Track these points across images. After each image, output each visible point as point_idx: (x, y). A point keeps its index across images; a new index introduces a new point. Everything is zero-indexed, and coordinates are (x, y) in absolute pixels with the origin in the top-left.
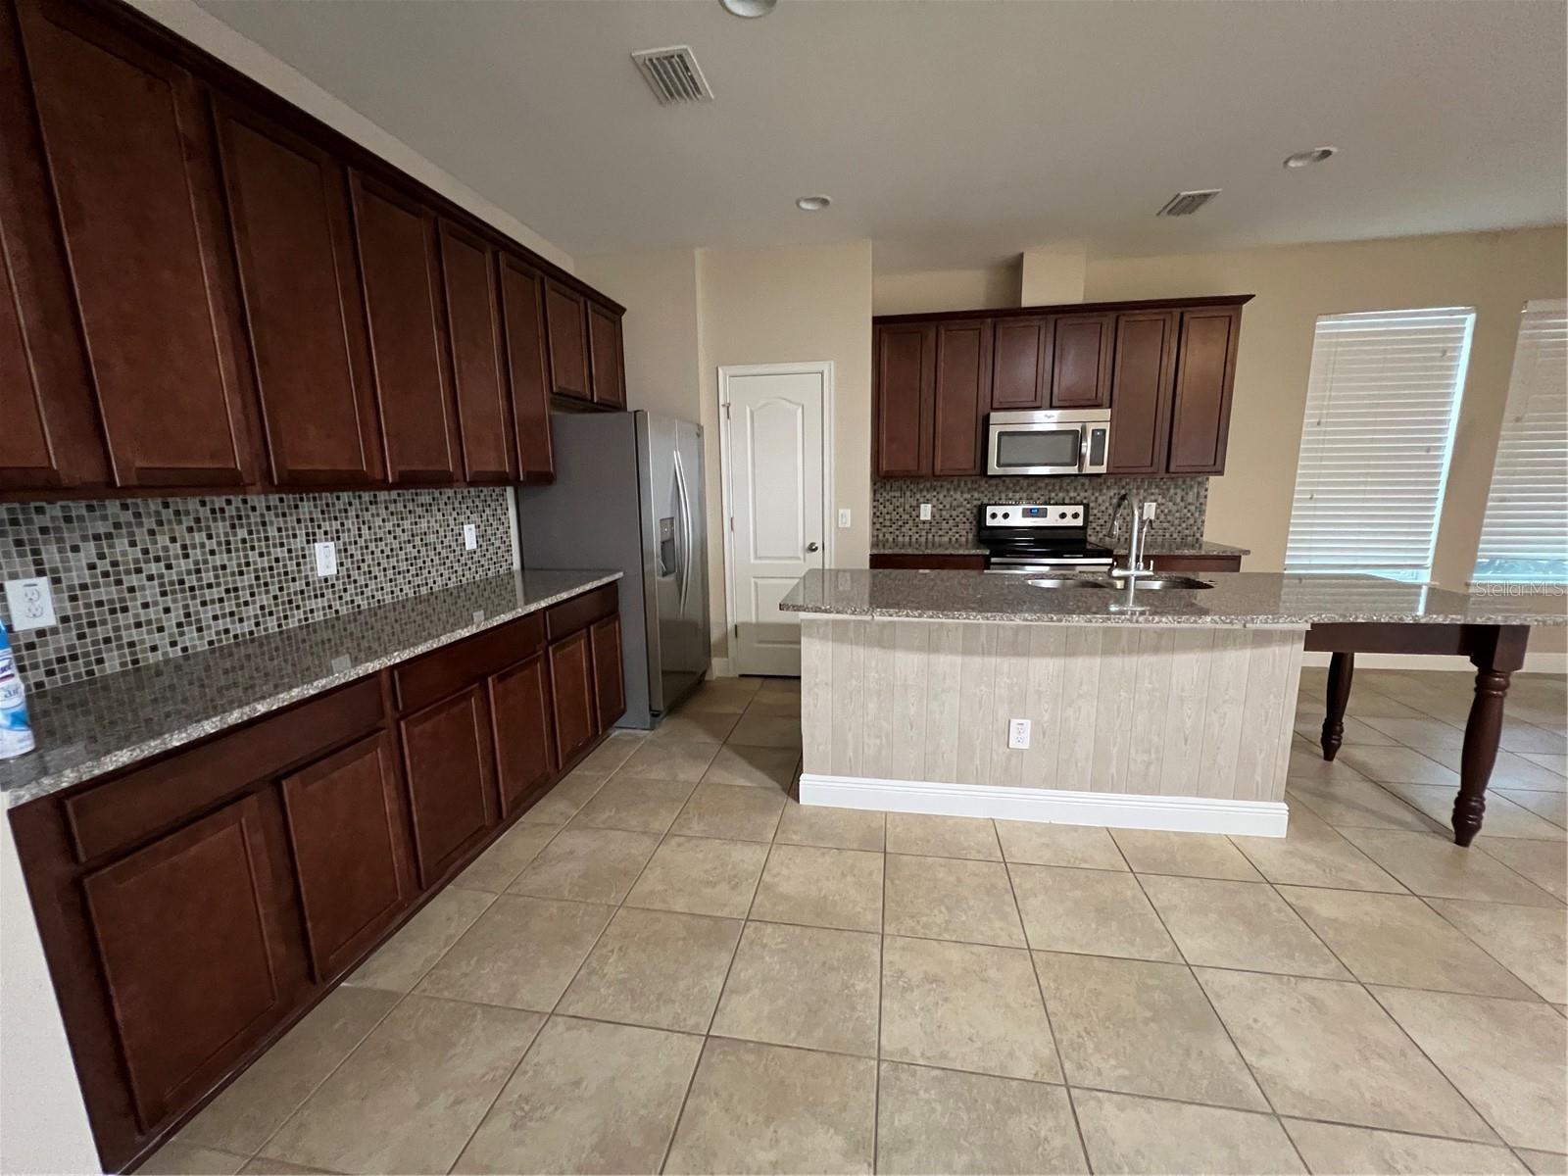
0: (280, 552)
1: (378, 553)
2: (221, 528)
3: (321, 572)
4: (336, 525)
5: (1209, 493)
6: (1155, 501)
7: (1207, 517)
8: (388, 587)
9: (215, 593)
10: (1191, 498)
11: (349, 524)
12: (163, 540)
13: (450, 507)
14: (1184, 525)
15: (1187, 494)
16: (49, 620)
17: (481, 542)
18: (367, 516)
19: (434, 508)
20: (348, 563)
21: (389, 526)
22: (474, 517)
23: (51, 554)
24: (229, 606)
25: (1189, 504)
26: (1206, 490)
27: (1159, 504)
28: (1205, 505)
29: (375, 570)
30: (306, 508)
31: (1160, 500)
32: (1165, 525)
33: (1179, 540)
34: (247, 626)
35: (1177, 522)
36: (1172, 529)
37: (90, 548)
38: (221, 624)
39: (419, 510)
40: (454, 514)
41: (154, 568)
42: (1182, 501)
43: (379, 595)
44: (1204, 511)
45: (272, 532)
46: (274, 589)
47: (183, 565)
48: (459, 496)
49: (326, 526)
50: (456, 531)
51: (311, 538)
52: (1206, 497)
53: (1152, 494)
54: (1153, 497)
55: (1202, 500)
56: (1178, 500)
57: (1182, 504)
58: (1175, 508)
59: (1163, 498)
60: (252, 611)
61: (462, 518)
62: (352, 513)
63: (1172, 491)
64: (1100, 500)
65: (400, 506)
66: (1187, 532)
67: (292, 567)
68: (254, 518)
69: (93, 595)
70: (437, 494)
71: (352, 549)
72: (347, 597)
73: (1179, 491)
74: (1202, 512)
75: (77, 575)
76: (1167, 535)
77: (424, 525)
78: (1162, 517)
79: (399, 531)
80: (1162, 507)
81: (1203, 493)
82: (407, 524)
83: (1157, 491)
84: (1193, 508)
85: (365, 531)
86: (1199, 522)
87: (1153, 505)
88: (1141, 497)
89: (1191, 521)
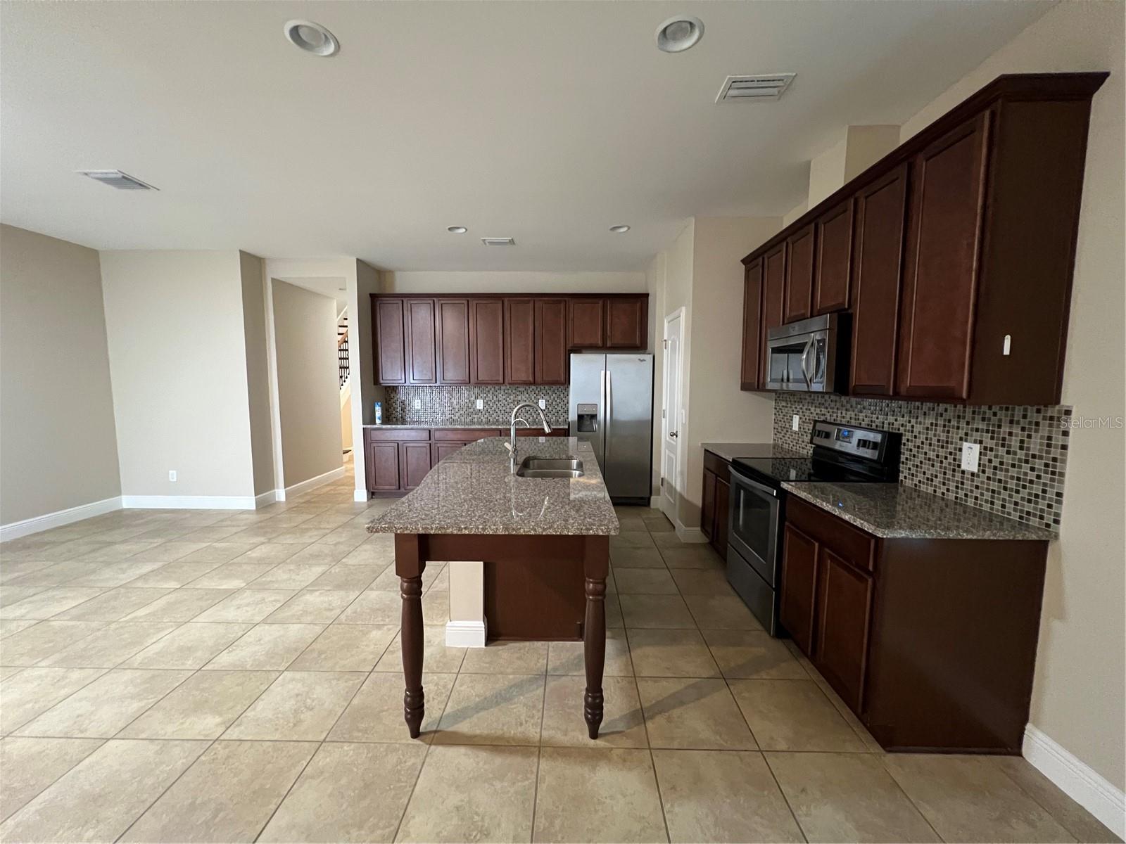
0: (467, 401)
1: (499, 405)
2: (454, 394)
3: (478, 408)
4: (485, 395)
5: (1071, 441)
6: (981, 442)
7: (1070, 487)
8: (501, 416)
10: (1035, 444)
11: (489, 395)
13: (533, 393)
14: (1024, 493)
15: (1029, 436)
16: (420, 408)
17: (548, 407)
18: (496, 393)
19: (525, 393)
20: (487, 406)
21: (504, 397)
22: (547, 397)
25: (1034, 456)
26: (1065, 433)
27: (985, 448)
28: (1064, 461)
29: (497, 410)
30: (477, 390)
31: (989, 443)
32: (994, 485)
33: (1015, 516)
34: (456, 418)
35: (1012, 484)
36: (1004, 495)
38: (450, 416)
39: (518, 393)
40: (535, 395)
42: (1021, 448)
43: (497, 418)
44: (1062, 474)
45: (466, 396)
46: (464, 410)
48: (539, 389)
49: (481, 395)
50: (535, 401)
51: (477, 398)
52: (1064, 447)
53: (977, 430)
54: (977, 435)
55: (1055, 453)
56: (1015, 443)
57: (1021, 454)
58: (1008, 459)
59: (992, 438)
61: (539, 397)
62: (491, 392)
63: (1005, 429)
64: (918, 428)
65: (510, 391)
66: (1029, 507)
67: (470, 405)
68: (463, 392)
70: (527, 388)
71: (489, 403)
72: (486, 416)
73: (1016, 430)
75: (426, 400)
77: (519, 398)
78: (989, 472)
79: (508, 399)
80: (990, 455)
81: (1058, 440)
82: (512, 397)
83: (982, 426)
84: (1039, 464)
85: (495, 397)
86: (1051, 494)
87: (977, 447)
88: (961, 433)
89: (1037, 489)
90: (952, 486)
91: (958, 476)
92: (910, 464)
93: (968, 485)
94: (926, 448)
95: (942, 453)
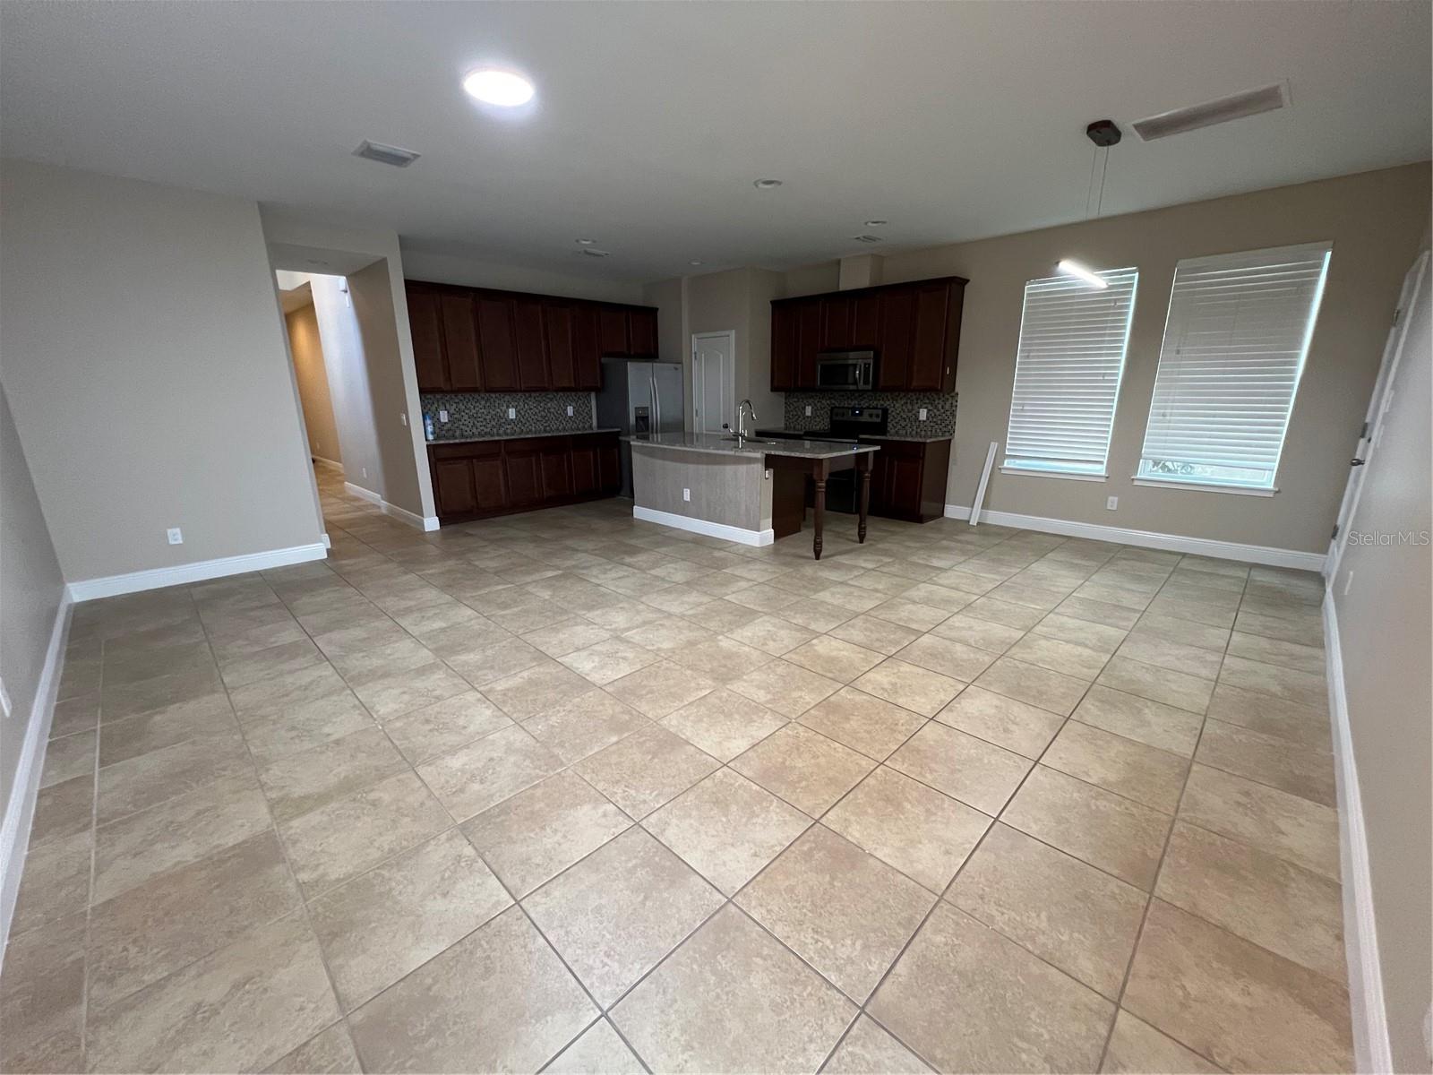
0: (499, 410)
1: (531, 413)
2: (483, 402)
3: (510, 417)
4: (516, 403)
5: (958, 404)
6: (926, 408)
7: (958, 419)
9: (481, 419)
10: (947, 407)
11: (521, 403)
12: (469, 404)
13: (561, 399)
14: (943, 424)
15: (945, 404)
16: (447, 421)
17: (576, 413)
18: (527, 401)
19: (554, 399)
20: (519, 415)
21: (535, 405)
22: (573, 403)
23: (448, 406)
24: (484, 423)
25: (947, 411)
27: (929, 410)
28: (956, 411)
29: (529, 419)
30: (507, 398)
31: (930, 408)
32: (932, 424)
33: (940, 434)
34: (488, 430)
35: (939, 422)
36: (937, 427)
37: (455, 405)
38: (482, 428)
39: (548, 400)
40: (563, 402)
41: (467, 411)
42: (942, 408)
44: (956, 416)
45: (497, 405)
46: (497, 420)
47: (474, 411)
48: (566, 396)
49: (513, 403)
50: (564, 408)
51: (508, 407)
52: (956, 406)
53: (926, 403)
54: (925, 406)
55: (953, 408)
56: (940, 407)
57: (942, 411)
58: (938, 413)
59: (931, 406)
60: (489, 426)
61: (567, 404)
62: (522, 400)
63: (936, 402)
64: (897, 405)
65: (540, 398)
66: (945, 429)
67: (502, 415)
68: (492, 400)
69: (455, 416)
70: (556, 394)
71: (521, 411)
72: (519, 426)
73: (940, 402)
74: (954, 416)
75: (452, 411)
76: (934, 431)
77: (549, 405)
78: (931, 419)
79: (539, 406)
80: (931, 412)
81: (954, 404)
82: (542, 404)
83: (927, 401)
84: (948, 413)
85: (526, 405)
86: (952, 423)
87: (925, 410)
88: (919, 405)
89: (948, 422)
90: (915, 428)
91: (917, 423)
92: (893, 422)
93: (922, 426)
94: (902, 414)
95: (910, 414)
